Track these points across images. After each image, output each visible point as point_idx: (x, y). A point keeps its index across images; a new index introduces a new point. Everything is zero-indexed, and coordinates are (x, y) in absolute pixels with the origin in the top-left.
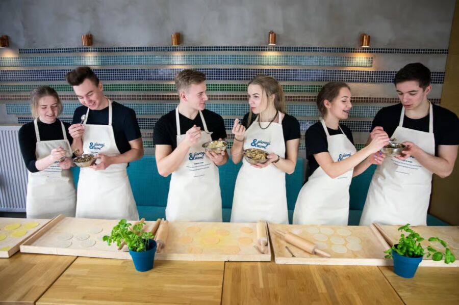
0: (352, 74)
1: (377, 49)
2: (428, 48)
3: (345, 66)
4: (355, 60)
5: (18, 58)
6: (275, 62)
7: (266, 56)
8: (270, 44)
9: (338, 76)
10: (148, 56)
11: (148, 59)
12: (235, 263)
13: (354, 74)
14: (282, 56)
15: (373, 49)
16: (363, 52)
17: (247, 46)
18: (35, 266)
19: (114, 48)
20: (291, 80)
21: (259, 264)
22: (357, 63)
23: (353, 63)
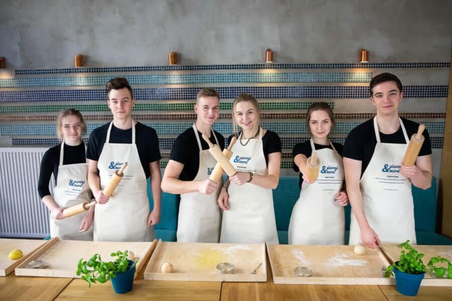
0: (352, 90)
1: (377, 64)
2: (429, 62)
3: (345, 82)
4: (354, 76)
5: (15, 79)
6: (273, 79)
7: (263, 74)
8: (267, 62)
9: (337, 92)
10: (144, 76)
11: (145, 78)
12: (233, 284)
13: (354, 89)
14: (280, 74)
15: (372, 64)
16: (362, 67)
17: (244, 64)
18: (30, 289)
19: (111, 68)
20: (290, 97)
21: (257, 285)
22: (357, 78)
23: (352, 78)
